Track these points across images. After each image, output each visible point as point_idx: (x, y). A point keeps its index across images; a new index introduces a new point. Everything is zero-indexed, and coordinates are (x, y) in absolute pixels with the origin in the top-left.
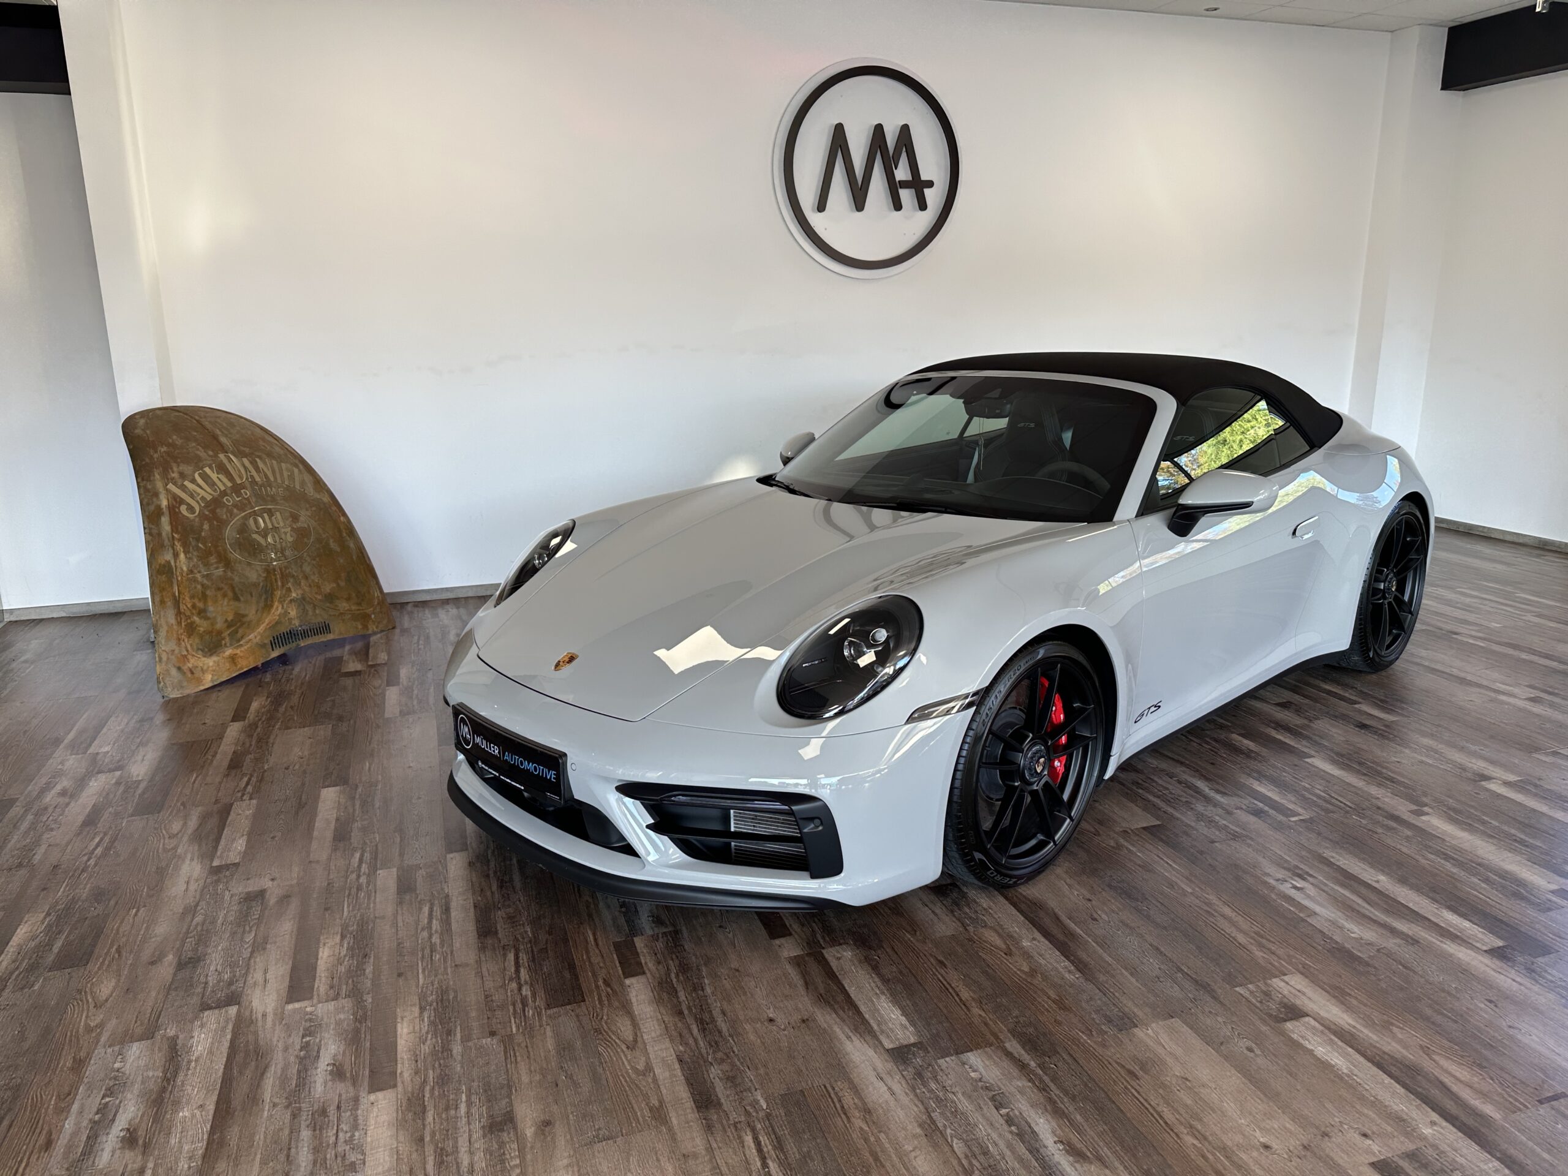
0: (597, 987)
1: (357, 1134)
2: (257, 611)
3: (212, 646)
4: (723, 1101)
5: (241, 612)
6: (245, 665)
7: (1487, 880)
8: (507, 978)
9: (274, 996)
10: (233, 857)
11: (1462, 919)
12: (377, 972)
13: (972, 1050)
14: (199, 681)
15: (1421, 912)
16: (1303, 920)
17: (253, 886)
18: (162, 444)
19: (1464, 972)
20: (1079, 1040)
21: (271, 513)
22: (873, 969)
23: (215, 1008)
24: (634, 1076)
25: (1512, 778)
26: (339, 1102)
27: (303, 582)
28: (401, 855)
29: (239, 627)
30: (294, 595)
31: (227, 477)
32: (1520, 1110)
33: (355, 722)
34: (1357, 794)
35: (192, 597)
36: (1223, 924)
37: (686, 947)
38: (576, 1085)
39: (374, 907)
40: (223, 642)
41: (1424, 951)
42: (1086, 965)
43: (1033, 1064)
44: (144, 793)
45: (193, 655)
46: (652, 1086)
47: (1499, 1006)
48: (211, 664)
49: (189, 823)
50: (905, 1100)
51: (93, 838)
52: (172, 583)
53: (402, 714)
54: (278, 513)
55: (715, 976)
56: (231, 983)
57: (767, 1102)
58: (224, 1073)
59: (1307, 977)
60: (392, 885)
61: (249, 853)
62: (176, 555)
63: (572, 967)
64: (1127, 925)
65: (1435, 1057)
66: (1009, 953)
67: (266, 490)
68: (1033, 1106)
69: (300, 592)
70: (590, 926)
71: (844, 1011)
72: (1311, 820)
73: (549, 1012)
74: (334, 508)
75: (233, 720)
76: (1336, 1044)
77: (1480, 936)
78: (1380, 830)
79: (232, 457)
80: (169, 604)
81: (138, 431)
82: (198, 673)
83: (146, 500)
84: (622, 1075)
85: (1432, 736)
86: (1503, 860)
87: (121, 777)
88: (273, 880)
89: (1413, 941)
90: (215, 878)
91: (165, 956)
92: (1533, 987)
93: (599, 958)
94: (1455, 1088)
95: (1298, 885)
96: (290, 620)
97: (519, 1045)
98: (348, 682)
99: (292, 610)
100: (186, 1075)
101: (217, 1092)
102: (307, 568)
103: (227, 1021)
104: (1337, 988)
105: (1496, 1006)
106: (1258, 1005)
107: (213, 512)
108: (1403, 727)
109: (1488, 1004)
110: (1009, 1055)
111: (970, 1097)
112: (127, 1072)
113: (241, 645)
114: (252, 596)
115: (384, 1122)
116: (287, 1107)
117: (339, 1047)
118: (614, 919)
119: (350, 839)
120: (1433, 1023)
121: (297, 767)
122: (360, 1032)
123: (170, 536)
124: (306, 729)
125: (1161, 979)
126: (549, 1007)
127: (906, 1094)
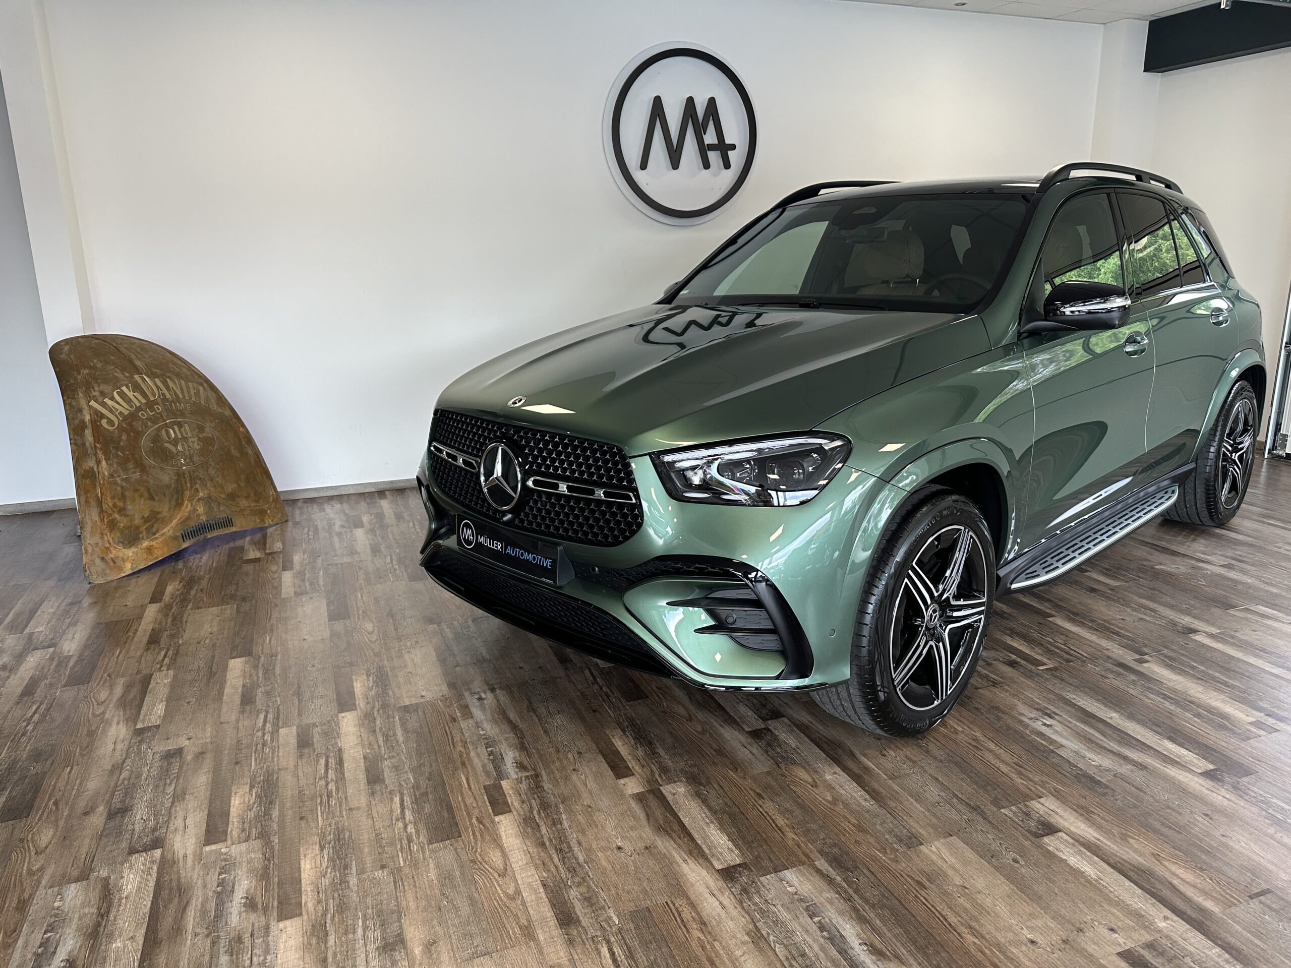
0: (471, 824)
1: (269, 957)
2: (169, 509)
3: (131, 538)
4: (581, 918)
5: (156, 510)
6: (161, 554)
7: (1198, 715)
8: (394, 818)
9: (193, 840)
10: (154, 720)
11: (1180, 748)
12: (282, 814)
13: (788, 869)
14: (121, 569)
15: (1148, 742)
16: (1053, 751)
17: (172, 745)
18: (85, 367)
19: (1183, 791)
20: (876, 857)
21: (180, 425)
22: (702, 802)
23: (142, 852)
24: (505, 899)
25: (1214, 630)
26: (253, 930)
27: (209, 483)
28: (300, 715)
29: (154, 523)
30: (201, 494)
31: (141, 395)
32: (1235, 905)
33: (256, 602)
34: (1091, 646)
35: (113, 498)
36: (989, 757)
37: (546, 788)
38: (457, 909)
39: (278, 760)
40: (141, 535)
41: (1151, 774)
42: (878, 793)
43: (838, 878)
44: (74, 666)
45: (115, 548)
46: (521, 907)
47: (1214, 818)
48: (131, 554)
49: (115, 691)
50: (734, 913)
51: (31, 706)
52: (95, 487)
53: (297, 594)
54: (186, 425)
55: (570, 812)
56: (155, 830)
57: (618, 917)
58: (151, 907)
59: (1058, 799)
60: (293, 741)
61: (168, 716)
62: (98, 462)
63: (450, 809)
64: (911, 760)
65: (1166, 863)
66: (814, 785)
67: (176, 406)
68: (841, 913)
69: (206, 492)
70: (463, 772)
71: (680, 838)
72: (1055, 669)
73: (431, 846)
74: (234, 420)
75: (150, 603)
76: (1085, 854)
77: (1195, 761)
78: (1111, 676)
79: (145, 377)
80: (93, 503)
81: (63, 356)
82: (119, 563)
83: (71, 415)
84: (495, 899)
85: (1148, 598)
86: (1211, 698)
87: (54, 652)
88: (189, 739)
89: (1142, 767)
90: (139, 738)
91: (97, 807)
92: (1239, 802)
93: (472, 799)
94: (1182, 888)
95: (1048, 723)
96: (198, 515)
97: (406, 876)
98: (249, 568)
99: (200, 507)
100: (118, 911)
101: (145, 926)
102: (212, 472)
103: (152, 862)
104: (1082, 807)
105: (1211, 819)
106: (1020, 823)
107: (130, 424)
108: (1125, 591)
109: (1204, 817)
110: (819, 871)
111: (788, 908)
112: (66, 910)
113: (157, 538)
114: (165, 495)
115: (292, 947)
116: (207, 936)
117: (251, 882)
118: (484, 766)
119: (255, 702)
120: (1162, 835)
121: (207, 641)
122: (269, 869)
123: (93, 445)
124: (214, 608)
125: (941, 804)
126: (430, 842)
127: (735, 907)
